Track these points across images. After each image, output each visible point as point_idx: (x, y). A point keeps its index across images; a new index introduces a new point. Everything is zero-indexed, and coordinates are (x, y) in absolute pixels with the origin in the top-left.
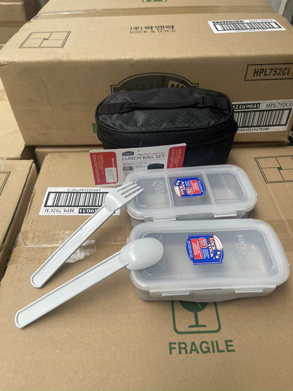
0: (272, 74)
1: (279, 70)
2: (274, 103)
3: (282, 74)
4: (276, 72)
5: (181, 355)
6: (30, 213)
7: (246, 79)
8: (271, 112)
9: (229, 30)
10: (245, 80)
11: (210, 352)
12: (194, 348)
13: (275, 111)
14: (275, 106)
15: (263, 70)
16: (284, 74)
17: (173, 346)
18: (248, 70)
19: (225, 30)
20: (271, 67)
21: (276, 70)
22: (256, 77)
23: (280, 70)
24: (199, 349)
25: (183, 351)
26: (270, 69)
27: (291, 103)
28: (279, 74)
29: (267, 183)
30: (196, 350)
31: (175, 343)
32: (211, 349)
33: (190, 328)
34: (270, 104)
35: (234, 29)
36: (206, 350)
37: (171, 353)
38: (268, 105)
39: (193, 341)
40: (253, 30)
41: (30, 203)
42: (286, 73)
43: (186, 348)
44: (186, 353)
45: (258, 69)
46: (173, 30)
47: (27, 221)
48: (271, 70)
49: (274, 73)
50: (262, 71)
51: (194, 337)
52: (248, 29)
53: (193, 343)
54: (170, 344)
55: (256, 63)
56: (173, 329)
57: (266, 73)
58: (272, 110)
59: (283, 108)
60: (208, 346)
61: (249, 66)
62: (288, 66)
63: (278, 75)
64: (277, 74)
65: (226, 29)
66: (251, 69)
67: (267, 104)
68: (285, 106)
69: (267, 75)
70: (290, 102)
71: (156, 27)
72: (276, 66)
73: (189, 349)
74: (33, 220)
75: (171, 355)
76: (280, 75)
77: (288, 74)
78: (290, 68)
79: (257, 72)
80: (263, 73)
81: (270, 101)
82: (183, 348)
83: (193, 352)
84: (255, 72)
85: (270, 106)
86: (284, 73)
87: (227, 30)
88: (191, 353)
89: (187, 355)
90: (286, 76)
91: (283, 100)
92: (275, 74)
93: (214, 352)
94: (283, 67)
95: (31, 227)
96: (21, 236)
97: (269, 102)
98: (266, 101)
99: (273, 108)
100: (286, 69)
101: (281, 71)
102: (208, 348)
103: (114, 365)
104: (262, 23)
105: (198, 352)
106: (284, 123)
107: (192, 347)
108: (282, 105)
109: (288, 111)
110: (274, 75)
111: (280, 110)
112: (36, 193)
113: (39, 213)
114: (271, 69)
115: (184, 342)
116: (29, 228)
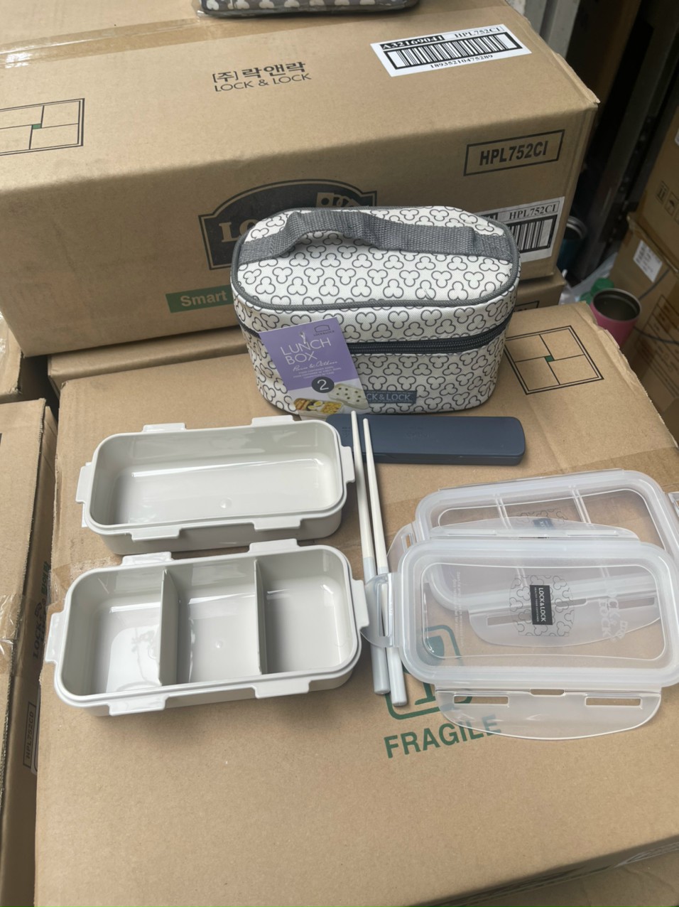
0: (514, 157)
1: (527, 147)
2: (523, 210)
3: (533, 155)
4: (522, 152)
5: (409, 755)
6: (61, 526)
7: (468, 172)
8: (519, 226)
9: (418, 65)
10: (465, 174)
11: (458, 742)
12: (429, 739)
13: (526, 225)
14: (527, 214)
15: (497, 151)
16: (536, 155)
17: (392, 742)
18: (469, 155)
19: (411, 66)
20: (512, 143)
21: (521, 149)
22: (485, 167)
23: (530, 147)
24: (439, 740)
25: (411, 748)
26: (511, 148)
27: (554, 206)
28: (528, 156)
29: (527, 394)
30: (434, 741)
31: (395, 737)
32: (460, 736)
33: (418, 706)
34: (515, 213)
35: (429, 61)
36: (450, 739)
37: (390, 755)
38: (513, 214)
39: (426, 727)
40: (466, 59)
41: (55, 503)
42: (540, 152)
43: (417, 742)
44: (418, 750)
45: (488, 152)
46: (304, 74)
47: (59, 544)
48: (511, 151)
49: (518, 154)
50: (495, 154)
51: (428, 720)
52: (456, 58)
53: (427, 731)
54: (387, 739)
55: (482, 141)
56: (388, 712)
57: (504, 157)
58: (520, 223)
59: (541, 216)
60: (453, 731)
61: (470, 148)
62: (542, 139)
63: (526, 157)
64: (524, 156)
65: (412, 64)
66: (475, 153)
67: (511, 214)
68: (545, 212)
69: (505, 160)
70: (553, 204)
71: (265, 69)
72: (521, 142)
73: (420, 742)
74: (72, 541)
75: (391, 759)
76: (530, 156)
77: (544, 154)
78: (547, 142)
79: (487, 158)
80: (498, 158)
81: (515, 207)
82: (410, 743)
83: (428, 746)
84: (483, 157)
85: (516, 217)
86: (537, 152)
87: (414, 65)
88: (425, 748)
89: (419, 753)
90: (541, 158)
91: (539, 203)
92: (520, 156)
93: (465, 739)
94: (534, 141)
95: (71, 557)
96: (56, 577)
97: (513, 209)
98: (508, 209)
99: (522, 218)
100: (540, 144)
101: (532, 148)
102: (454, 734)
103: (294, 796)
104: (480, 37)
105: (437, 746)
106: (546, 244)
107: (425, 738)
108: (538, 211)
109: (551, 221)
110: (518, 158)
111: (535, 221)
112: (63, 479)
113: (80, 523)
114: (513, 148)
115: (411, 731)
116: (69, 558)
